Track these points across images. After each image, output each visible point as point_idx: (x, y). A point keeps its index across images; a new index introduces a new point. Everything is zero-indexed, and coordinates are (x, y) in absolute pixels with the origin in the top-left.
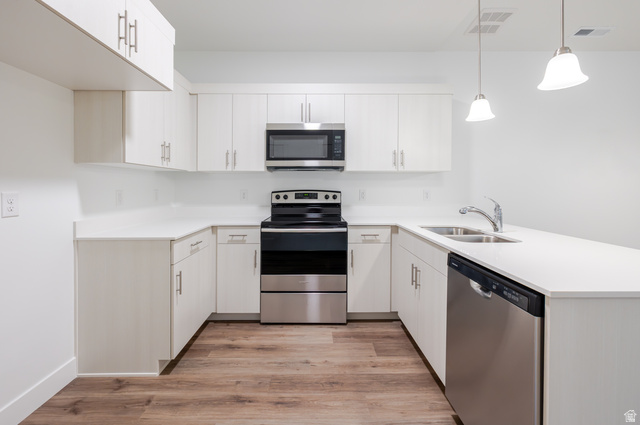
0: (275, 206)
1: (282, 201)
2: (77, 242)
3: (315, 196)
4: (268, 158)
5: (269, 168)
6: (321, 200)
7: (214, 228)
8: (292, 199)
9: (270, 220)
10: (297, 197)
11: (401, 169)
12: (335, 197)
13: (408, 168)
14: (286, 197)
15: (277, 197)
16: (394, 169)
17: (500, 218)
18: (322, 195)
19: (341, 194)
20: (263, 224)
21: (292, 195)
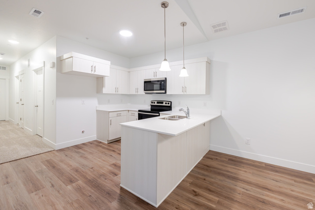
0: (152, 106)
1: (153, 104)
2: (97, 110)
3: (162, 103)
4: (145, 90)
5: (146, 93)
6: (164, 104)
7: (128, 111)
8: (156, 104)
9: (150, 110)
10: (158, 103)
11: (185, 93)
12: (168, 104)
13: (188, 93)
14: (154, 103)
15: (152, 103)
16: (183, 93)
17: (188, 113)
18: (164, 102)
19: (171, 102)
20: (139, 111)
21: (156, 102)
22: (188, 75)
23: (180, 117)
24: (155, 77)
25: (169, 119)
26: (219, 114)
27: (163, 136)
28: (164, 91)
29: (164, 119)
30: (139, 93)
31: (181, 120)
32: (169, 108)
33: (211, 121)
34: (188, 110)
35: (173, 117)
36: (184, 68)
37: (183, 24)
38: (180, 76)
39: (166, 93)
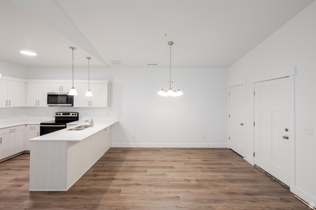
0: (56, 117)
1: (58, 116)
3: (69, 114)
4: (48, 103)
5: (49, 106)
6: (71, 115)
7: (26, 125)
9: (54, 122)
10: (63, 114)
11: (91, 106)
12: (75, 115)
13: (93, 106)
14: (60, 114)
15: (57, 114)
16: (89, 106)
17: (92, 123)
18: (71, 114)
19: (78, 113)
20: (41, 124)
21: (62, 114)
22: (92, 96)
23: (86, 127)
24: (61, 92)
25: (77, 130)
26: (117, 121)
27: (71, 143)
28: (71, 105)
29: (71, 130)
30: (40, 106)
31: (87, 129)
32: (76, 119)
33: (111, 125)
34: (92, 121)
35: (79, 127)
36: (89, 90)
37: (89, 58)
38: (86, 96)
39: (73, 105)
